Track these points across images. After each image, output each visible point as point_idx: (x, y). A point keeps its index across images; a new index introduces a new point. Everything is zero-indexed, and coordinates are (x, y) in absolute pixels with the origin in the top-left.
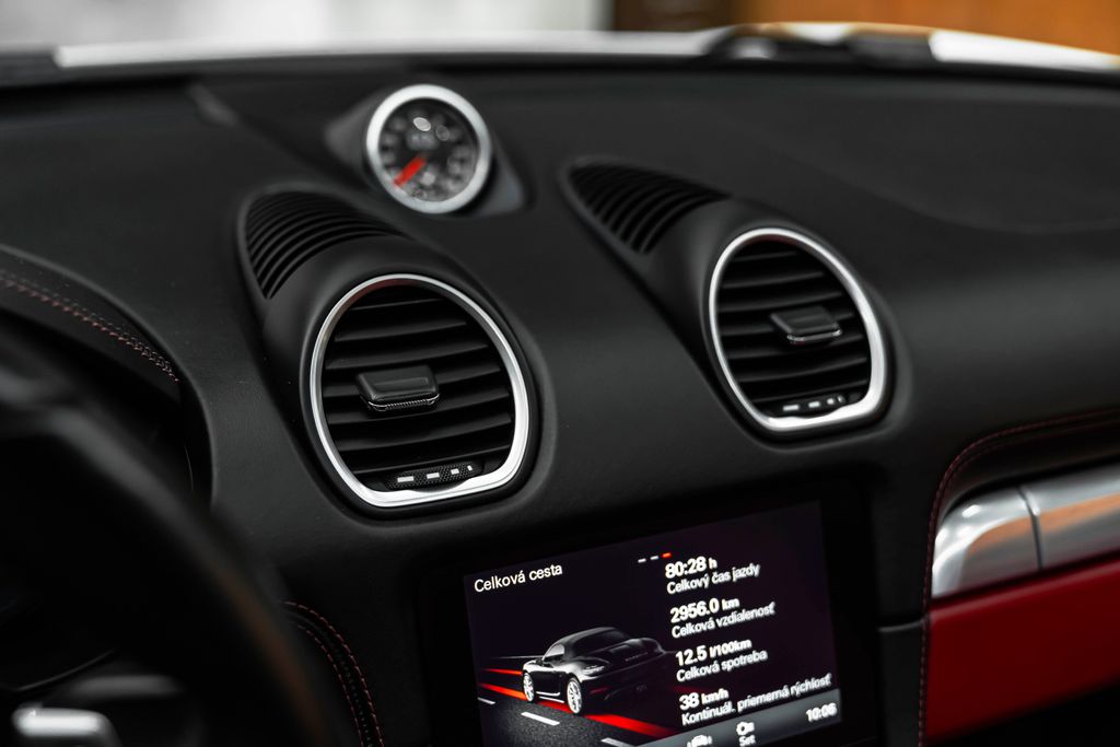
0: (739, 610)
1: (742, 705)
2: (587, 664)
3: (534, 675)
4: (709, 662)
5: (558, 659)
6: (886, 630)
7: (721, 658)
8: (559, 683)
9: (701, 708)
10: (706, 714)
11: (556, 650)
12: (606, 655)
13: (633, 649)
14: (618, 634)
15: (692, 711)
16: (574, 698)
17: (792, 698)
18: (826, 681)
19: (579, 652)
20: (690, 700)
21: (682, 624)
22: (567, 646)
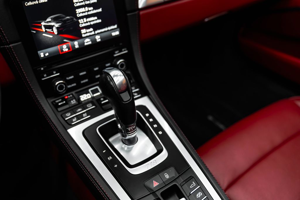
0: (93, 10)
1: (97, 32)
2: (57, 23)
3: (44, 26)
4: (87, 22)
5: (50, 22)
6: (128, 14)
7: (90, 22)
8: (51, 27)
9: (86, 33)
10: (88, 34)
11: (49, 20)
12: (62, 21)
13: (68, 19)
14: (64, 16)
15: (84, 33)
16: (55, 31)
17: (108, 31)
18: (116, 26)
19: (55, 20)
20: (83, 31)
21: (79, 13)
22: (51, 19)
